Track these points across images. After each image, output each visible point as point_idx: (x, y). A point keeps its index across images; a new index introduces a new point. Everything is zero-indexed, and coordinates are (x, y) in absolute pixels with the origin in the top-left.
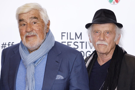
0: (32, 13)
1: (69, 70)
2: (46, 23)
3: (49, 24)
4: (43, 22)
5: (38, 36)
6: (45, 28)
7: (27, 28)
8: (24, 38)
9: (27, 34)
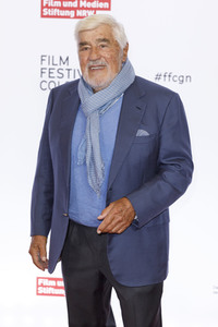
0: (100, 31)
1: (158, 122)
2: (123, 47)
3: (126, 49)
4: (117, 45)
5: (109, 67)
6: (121, 55)
7: (91, 53)
8: (87, 69)
9: (91, 63)
